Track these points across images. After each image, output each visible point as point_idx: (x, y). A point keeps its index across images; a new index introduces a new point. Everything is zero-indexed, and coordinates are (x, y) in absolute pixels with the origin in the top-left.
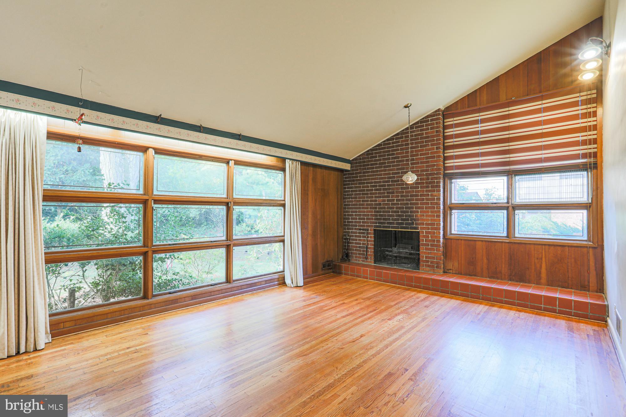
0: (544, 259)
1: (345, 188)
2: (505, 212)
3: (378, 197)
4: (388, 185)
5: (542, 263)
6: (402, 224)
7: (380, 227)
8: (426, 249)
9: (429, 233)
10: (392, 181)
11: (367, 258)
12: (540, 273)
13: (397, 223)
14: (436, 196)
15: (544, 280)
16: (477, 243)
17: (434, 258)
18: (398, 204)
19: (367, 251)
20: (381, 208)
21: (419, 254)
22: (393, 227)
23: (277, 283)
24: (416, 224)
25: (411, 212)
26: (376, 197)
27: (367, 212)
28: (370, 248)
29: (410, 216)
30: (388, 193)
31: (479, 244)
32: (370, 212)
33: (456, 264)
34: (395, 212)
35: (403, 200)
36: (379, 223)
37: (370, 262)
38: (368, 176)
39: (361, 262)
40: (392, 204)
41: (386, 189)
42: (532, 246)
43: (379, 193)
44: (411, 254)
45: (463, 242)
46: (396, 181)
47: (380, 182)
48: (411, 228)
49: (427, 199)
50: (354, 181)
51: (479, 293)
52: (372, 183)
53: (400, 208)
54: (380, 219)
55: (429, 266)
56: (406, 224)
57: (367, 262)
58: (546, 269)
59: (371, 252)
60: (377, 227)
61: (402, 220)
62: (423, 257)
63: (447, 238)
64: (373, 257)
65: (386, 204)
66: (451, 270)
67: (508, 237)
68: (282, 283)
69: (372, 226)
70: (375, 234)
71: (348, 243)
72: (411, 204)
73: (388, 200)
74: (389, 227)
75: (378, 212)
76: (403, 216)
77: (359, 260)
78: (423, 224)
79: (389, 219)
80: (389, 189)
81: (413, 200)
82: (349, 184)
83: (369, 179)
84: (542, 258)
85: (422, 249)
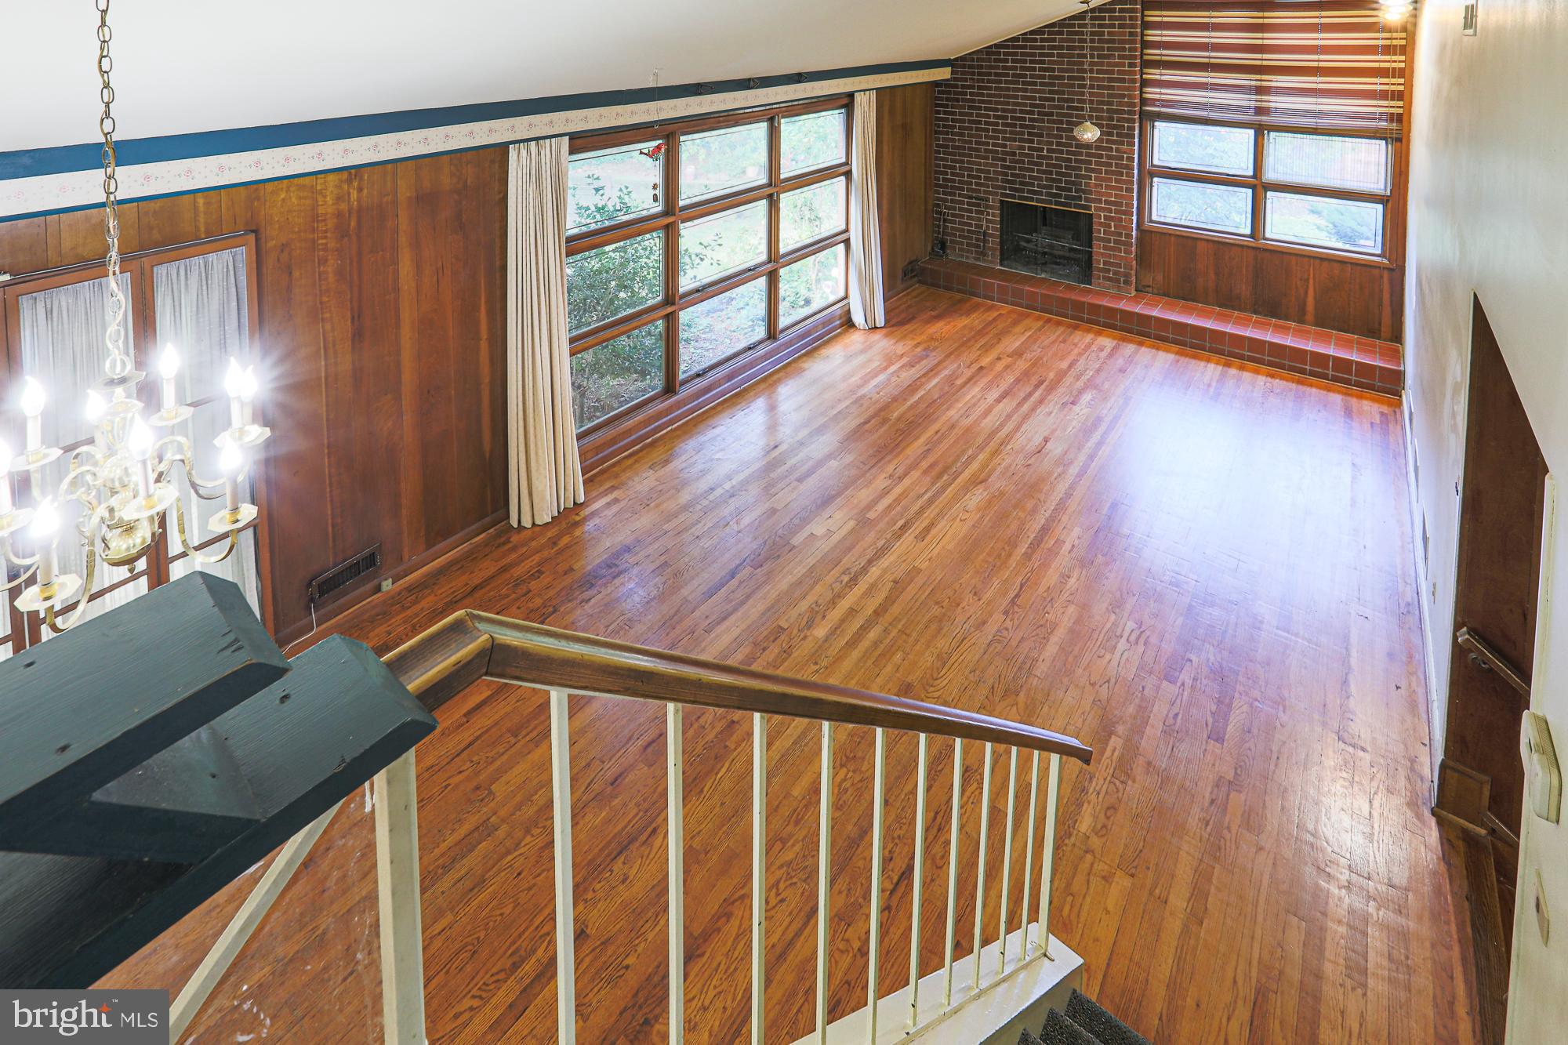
0: (1311, 281)
1: (938, 112)
2: (1250, 191)
3: (1009, 139)
4: (1031, 120)
5: (1308, 287)
6: (1059, 196)
7: (1013, 197)
8: (1105, 248)
9: (1112, 219)
10: (1039, 113)
11: (984, 254)
12: (1305, 304)
13: (1048, 194)
14: (1125, 153)
15: (1310, 317)
16: (1199, 243)
17: (1119, 265)
18: (1051, 158)
19: (985, 241)
20: (1017, 162)
21: (1090, 254)
22: (1038, 200)
24: (1087, 200)
25: (1077, 176)
26: (1004, 139)
27: (986, 164)
28: (991, 235)
29: (1073, 183)
30: (1030, 134)
31: (1201, 246)
32: (992, 165)
33: (1160, 277)
34: (1044, 172)
35: (1062, 152)
36: (1011, 189)
37: (992, 262)
38: (989, 95)
39: (971, 261)
40: (1039, 157)
41: (1027, 127)
42: (1293, 258)
43: (1011, 133)
44: (1071, 250)
45: (1173, 238)
46: (1046, 114)
47: (1014, 111)
48: (1076, 206)
49: (1108, 157)
50: (958, 100)
52: (997, 110)
53: (1054, 166)
54: (1014, 182)
55: (1109, 280)
56: (1067, 197)
57: (984, 261)
58: (1315, 298)
59: (993, 242)
60: (1007, 196)
61: (1058, 188)
62: (1099, 262)
63: (1143, 228)
64: (998, 253)
65: (1027, 155)
66: (1149, 286)
67: (1253, 235)
68: (847, 324)
69: (996, 194)
70: (1002, 209)
71: (945, 221)
72: (1076, 161)
73: (1030, 149)
74: (1032, 199)
75: (1008, 167)
76: (1060, 181)
77: (967, 257)
78: (1100, 201)
79: (1033, 185)
80: (1034, 127)
81: (1081, 154)
82: (947, 106)
83: (990, 102)
84: (1308, 279)
85: (1098, 248)
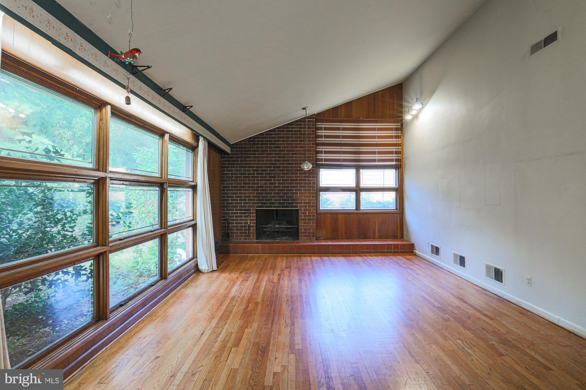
0: (377, 223)
1: (224, 171)
2: (355, 193)
3: (260, 180)
4: (270, 170)
5: (376, 225)
6: (284, 203)
7: (263, 207)
8: (304, 223)
9: (307, 210)
10: (274, 167)
11: (249, 236)
12: (375, 232)
13: (279, 203)
14: (312, 181)
15: (377, 236)
16: (339, 215)
17: (310, 229)
18: (280, 187)
19: (249, 230)
20: (264, 190)
21: (298, 228)
22: (274, 207)
23: (193, 270)
24: (296, 203)
25: (291, 193)
26: (258, 180)
27: (249, 193)
28: (252, 226)
29: (290, 197)
30: (269, 177)
32: (252, 193)
33: (324, 232)
34: (277, 193)
35: (284, 183)
36: (261, 203)
37: (253, 239)
38: (249, 161)
39: (243, 240)
40: (274, 187)
41: (268, 174)
42: (371, 215)
43: (261, 177)
44: (286, 228)
45: (329, 215)
46: (277, 167)
47: (262, 167)
48: (292, 207)
49: (305, 183)
50: (234, 164)
51: (351, 250)
52: (254, 167)
53: (281, 190)
54: (263, 200)
55: (306, 236)
56: (287, 203)
57: (250, 239)
58: (378, 229)
59: (253, 230)
60: (259, 207)
61: (283, 200)
62: (302, 229)
63: (317, 213)
64: (255, 235)
65: (269, 187)
66: (320, 237)
67: (356, 209)
68: (197, 270)
69: (254, 206)
70: (257, 213)
71: (228, 223)
72: (291, 187)
73: (270, 184)
74: (271, 207)
75: (260, 193)
76: (284, 197)
77: (240, 239)
78: (302, 203)
79: (272, 200)
80: (271, 174)
81: (293, 183)
82: (228, 167)
83: (251, 164)
84: (376, 222)
85: (301, 223)
